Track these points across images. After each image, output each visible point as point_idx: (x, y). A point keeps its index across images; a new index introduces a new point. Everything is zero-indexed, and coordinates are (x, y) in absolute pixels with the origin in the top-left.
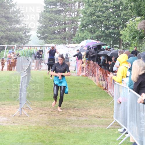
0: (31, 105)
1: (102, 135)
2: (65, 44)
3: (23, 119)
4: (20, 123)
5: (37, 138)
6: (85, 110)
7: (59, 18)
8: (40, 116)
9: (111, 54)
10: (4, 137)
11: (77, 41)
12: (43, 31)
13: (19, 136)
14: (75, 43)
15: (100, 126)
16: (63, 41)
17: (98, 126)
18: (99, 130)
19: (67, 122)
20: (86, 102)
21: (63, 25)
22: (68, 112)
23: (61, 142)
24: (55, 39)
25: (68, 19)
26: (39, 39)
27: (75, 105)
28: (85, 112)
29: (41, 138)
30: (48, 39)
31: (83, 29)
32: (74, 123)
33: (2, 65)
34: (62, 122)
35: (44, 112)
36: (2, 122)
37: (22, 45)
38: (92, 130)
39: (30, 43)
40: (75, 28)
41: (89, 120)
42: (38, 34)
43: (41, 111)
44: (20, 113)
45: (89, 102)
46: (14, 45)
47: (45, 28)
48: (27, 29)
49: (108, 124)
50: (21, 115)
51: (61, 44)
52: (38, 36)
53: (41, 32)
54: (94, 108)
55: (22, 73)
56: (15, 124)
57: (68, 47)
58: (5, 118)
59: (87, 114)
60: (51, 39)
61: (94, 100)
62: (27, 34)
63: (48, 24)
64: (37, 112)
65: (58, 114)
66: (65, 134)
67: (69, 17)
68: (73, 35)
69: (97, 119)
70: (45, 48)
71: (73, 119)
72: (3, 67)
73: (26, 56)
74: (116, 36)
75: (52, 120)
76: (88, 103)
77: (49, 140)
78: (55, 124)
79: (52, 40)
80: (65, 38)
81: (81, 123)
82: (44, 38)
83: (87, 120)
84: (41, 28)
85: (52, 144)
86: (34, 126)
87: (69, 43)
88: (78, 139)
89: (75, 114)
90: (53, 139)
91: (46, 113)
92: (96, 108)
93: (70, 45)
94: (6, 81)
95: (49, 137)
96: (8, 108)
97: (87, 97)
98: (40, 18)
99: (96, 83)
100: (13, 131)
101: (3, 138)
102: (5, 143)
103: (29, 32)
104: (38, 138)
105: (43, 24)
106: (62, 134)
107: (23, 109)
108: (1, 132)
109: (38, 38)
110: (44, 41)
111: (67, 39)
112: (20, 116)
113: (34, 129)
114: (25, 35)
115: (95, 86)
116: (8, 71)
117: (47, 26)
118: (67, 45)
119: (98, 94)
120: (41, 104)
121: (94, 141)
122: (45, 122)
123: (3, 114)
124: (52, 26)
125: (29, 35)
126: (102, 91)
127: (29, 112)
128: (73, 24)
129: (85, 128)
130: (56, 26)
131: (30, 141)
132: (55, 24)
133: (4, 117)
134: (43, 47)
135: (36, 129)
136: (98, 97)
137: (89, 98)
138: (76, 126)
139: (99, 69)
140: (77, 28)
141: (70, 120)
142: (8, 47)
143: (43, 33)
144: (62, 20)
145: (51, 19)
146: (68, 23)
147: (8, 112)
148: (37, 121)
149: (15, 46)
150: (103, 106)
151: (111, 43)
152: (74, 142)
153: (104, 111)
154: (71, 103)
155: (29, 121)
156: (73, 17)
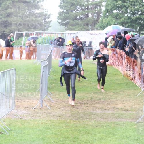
0: (53, 97)
1: (130, 130)
2: (88, 30)
3: (44, 112)
4: (41, 116)
5: (59, 133)
6: (111, 102)
7: (82, 2)
8: (63, 108)
9: (138, 41)
10: (25, 132)
11: (101, 27)
12: (64, 16)
13: (40, 130)
14: (99, 30)
15: (129, 120)
16: (86, 27)
17: (126, 120)
18: (128, 124)
19: (93, 116)
20: (112, 93)
21: (86, 10)
22: (93, 105)
23: (86, 138)
24: (77, 25)
25: (91, 3)
26: (60, 25)
27: (100, 97)
28: (111, 104)
29: (64, 133)
30: (70, 25)
31: (107, 14)
32: (99, 117)
33: (20, 53)
34: (87, 115)
35: (66, 105)
36: (21, 115)
37: (42, 32)
38: (119, 124)
39: (50, 30)
40: (98, 13)
41: (116, 114)
42: (58, 19)
43: (64, 103)
44: (41, 106)
45: (116, 94)
46: (33, 32)
47: (66, 14)
48: (46, 15)
49: (137, 117)
50: (42, 107)
51: (83, 31)
52: (58, 22)
53: (62, 17)
54: (121, 100)
55: (42, 62)
56: (36, 118)
57: (91, 34)
58: (24, 111)
59: (114, 106)
60: (72, 26)
61: (120, 91)
62: (47, 20)
63: (70, 9)
64: (59, 104)
65: (82, 107)
66: (91, 129)
67: (92, 2)
68: (96, 21)
69: (125, 112)
70: (67, 35)
71: (99, 112)
72: (21, 56)
73: (46, 44)
74: (143, 22)
75: (75, 113)
76: (114, 95)
77: (73, 135)
78: (79, 117)
79: (74, 26)
80: (87, 25)
81: (107, 117)
82: (65, 25)
83: (113, 113)
84: (62, 14)
85: (77, 139)
86: (56, 119)
87: (92, 30)
88: (105, 135)
89: (100, 107)
90: (78, 134)
91: (68, 105)
92: (123, 100)
93: (94, 32)
94: (25, 71)
95: (73, 133)
96: (28, 100)
97: (113, 88)
98: (61, 2)
99: (122, 73)
100: (33, 125)
101: (23, 133)
102: (25, 139)
103: (48, 18)
104: (61, 133)
105: (65, 9)
106: (88, 128)
107: (45, 101)
108: (21, 126)
109: (58, 24)
110: (65, 27)
111: (91, 26)
112: (40, 109)
113: (57, 123)
114: (45, 21)
115: (121, 75)
116: (27, 60)
117: (68, 11)
118: (90, 32)
119: (125, 84)
120: (63, 96)
121: (122, 137)
122: (68, 116)
123: (23, 106)
124: (74, 12)
125: (49, 21)
126: (129, 81)
127: (50, 104)
128: (96, 9)
129: (112, 122)
130: (78, 11)
131: (52, 137)
132: (77, 9)
133: (24, 109)
134: (64, 34)
135: (59, 123)
136: (125, 89)
137: (116, 89)
138: (102, 120)
139: (126, 57)
140: (101, 13)
141: (95, 113)
142: (26, 33)
143: (65, 19)
144: (85, 5)
145: (73, 4)
146: (91, 8)
147: (28, 104)
148: (59, 114)
149: (35, 32)
150: (131, 98)
151: (138, 30)
152: (101, 138)
153: (132, 104)
154: (96, 94)
155: (51, 114)
156: (96, 2)
